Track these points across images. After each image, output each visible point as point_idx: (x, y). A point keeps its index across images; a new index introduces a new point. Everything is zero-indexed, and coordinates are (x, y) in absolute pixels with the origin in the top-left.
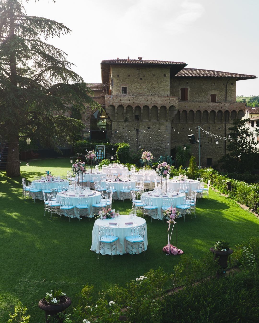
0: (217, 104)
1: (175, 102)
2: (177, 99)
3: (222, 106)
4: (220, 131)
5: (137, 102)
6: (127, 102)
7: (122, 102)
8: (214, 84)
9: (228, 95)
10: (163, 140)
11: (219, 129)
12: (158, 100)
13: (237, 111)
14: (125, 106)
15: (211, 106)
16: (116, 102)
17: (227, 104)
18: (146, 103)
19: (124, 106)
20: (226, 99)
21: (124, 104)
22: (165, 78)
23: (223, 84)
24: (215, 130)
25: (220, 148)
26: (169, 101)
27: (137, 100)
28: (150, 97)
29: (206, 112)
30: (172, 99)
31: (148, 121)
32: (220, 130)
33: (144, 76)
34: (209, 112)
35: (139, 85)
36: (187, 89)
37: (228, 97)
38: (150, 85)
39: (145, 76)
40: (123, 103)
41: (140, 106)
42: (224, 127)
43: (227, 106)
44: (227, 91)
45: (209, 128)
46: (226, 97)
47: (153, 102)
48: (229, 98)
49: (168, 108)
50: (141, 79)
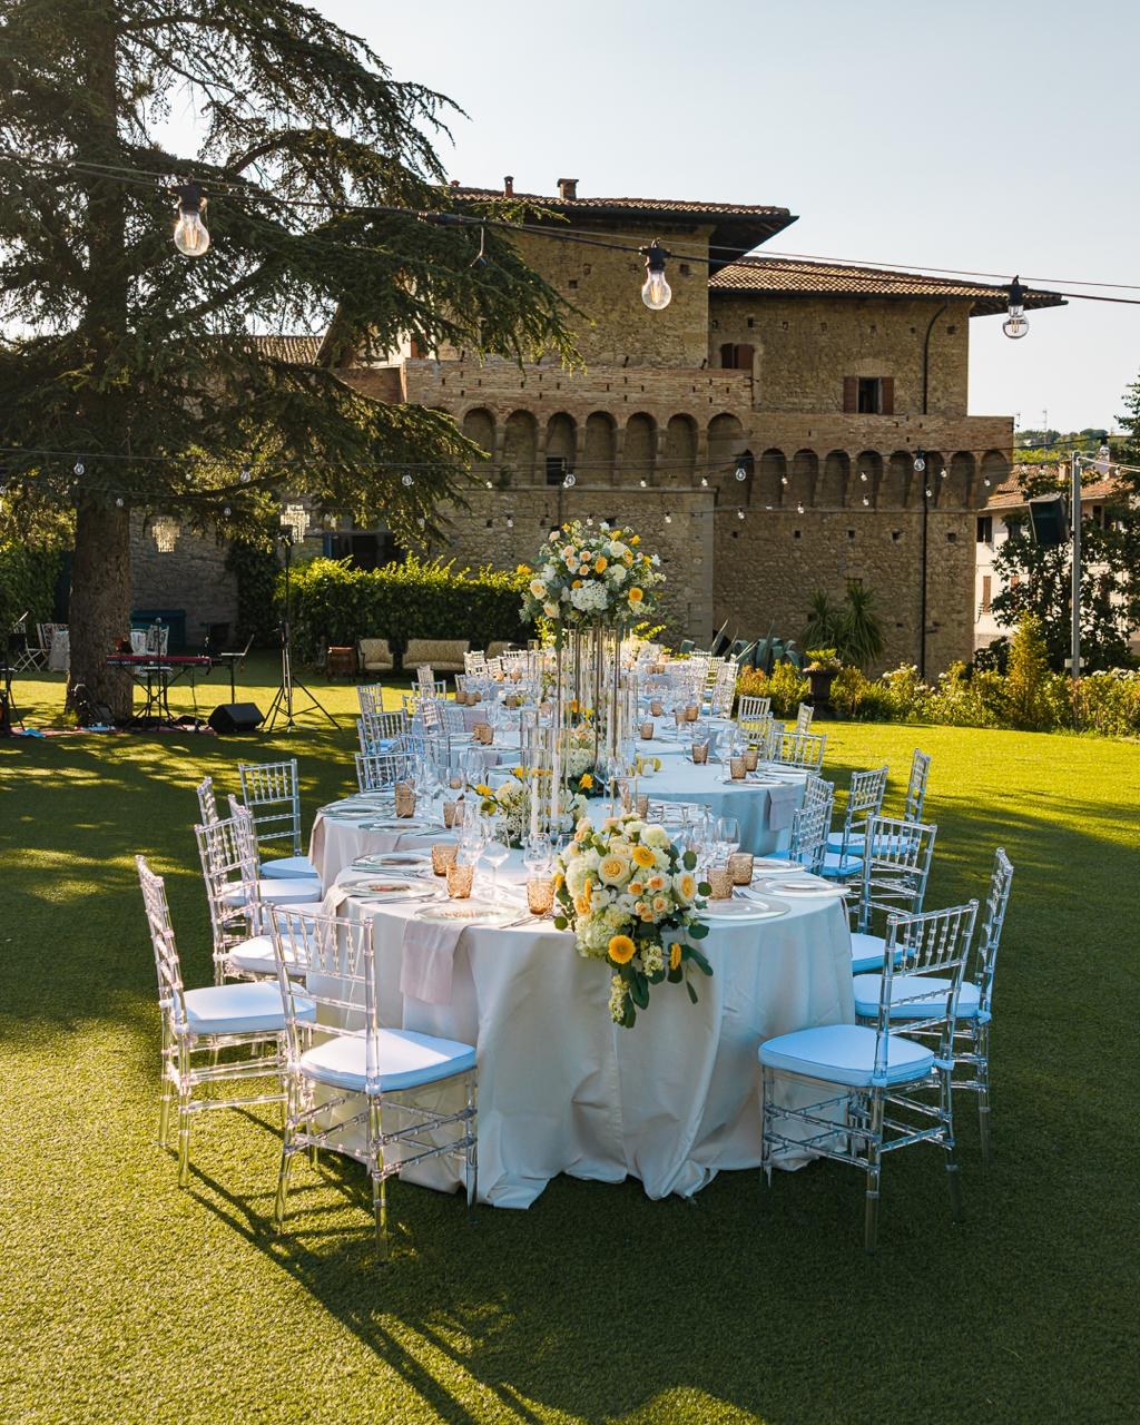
0: (889, 423)
1: (738, 397)
2: (748, 382)
3: (910, 431)
4: (899, 546)
5: (559, 393)
6: (508, 392)
7: (488, 390)
8: (873, 327)
9: (932, 383)
10: (680, 578)
11: (896, 536)
12: (657, 384)
13: (978, 453)
14: (502, 411)
15: (864, 430)
16: (457, 391)
17: (932, 423)
18: (603, 401)
19: (495, 410)
20: (925, 398)
21: (495, 405)
22: (685, 280)
23: (913, 330)
24: (876, 542)
25: (899, 625)
26: (709, 392)
27: (558, 385)
28: (622, 373)
29: (840, 456)
30: (724, 380)
31: (606, 487)
32: (898, 542)
33: (587, 272)
34: (853, 457)
36: (752, 350)
37: (935, 390)
38: (614, 316)
39: (593, 269)
40: (492, 396)
41: (574, 415)
42: (919, 530)
43: (931, 433)
44: (930, 362)
45: (852, 534)
46: (925, 392)
47: (634, 396)
48: (939, 394)
49: (703, 424)
50: (573, 284)
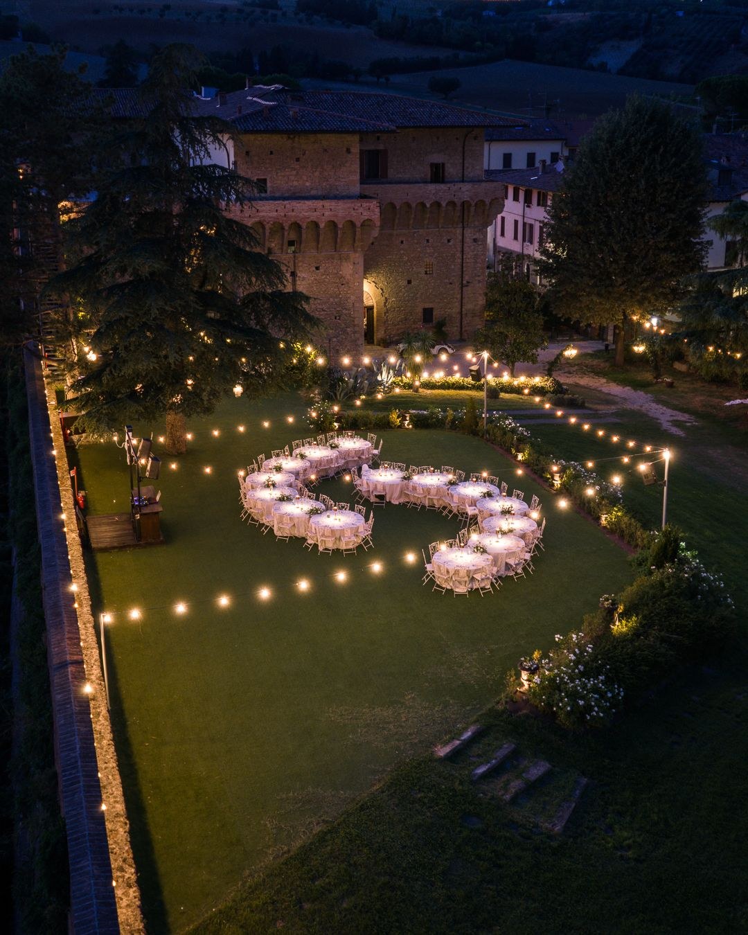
0: (446, 188)
1: (373, 211)
2: (378, 204)
3: (455, 192)
4: (451, 246)
5: (294, 214)
6: (271, 215)
7: (261, 214)
8: (438, 138)
9: (466, 165)
10: (349, 292)
11: (449, 241)
12: (338, 208)
13: (487, 201)
14: (268, 223)
15: (434, 192)
16: (247, 215)
17: (465, 187)
18: (314, 216)
19: (265, 223)
20: (463, 172)
21: (264, 220)
22: (349, 155)
23: (457, 139)
24: (439, 244)
25: (451, 284)
26: (361, 210)
27: (293, 210)
28: (322, 203)
29: (422, 204)
30: (368, 204)
31: (315, 253)
32: (450, 244)
33: (304, 154)
34: (428, 205)
35: (294, 172)
37: (468, 168)
38: (317, 174)
39: (307, 152)
40: (263, 216)
41: (301, 223)
42: (460, 238)
43: (465, 192)
44: (466, 155)
45: (428, 241)
46: (463, 169)
47: (327, 213)
48: (469, 170)
49: (358, 224)
50: (298, 160)
